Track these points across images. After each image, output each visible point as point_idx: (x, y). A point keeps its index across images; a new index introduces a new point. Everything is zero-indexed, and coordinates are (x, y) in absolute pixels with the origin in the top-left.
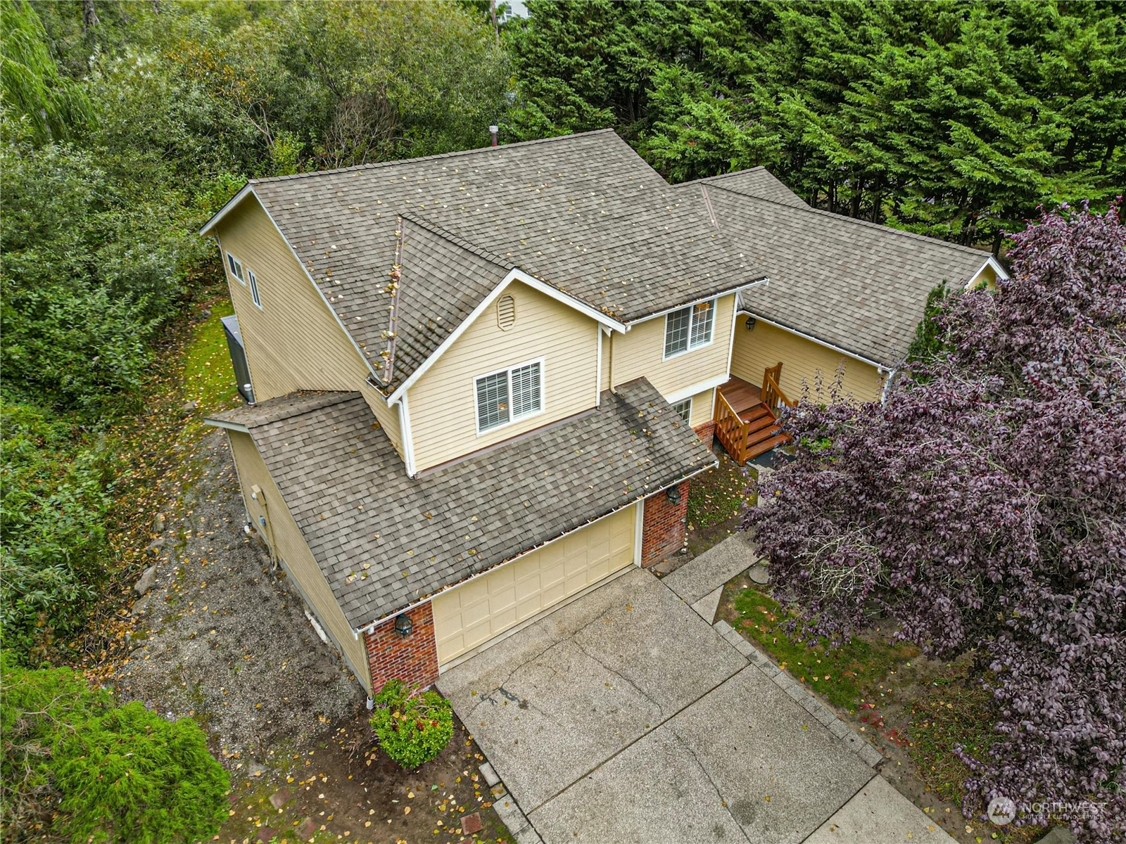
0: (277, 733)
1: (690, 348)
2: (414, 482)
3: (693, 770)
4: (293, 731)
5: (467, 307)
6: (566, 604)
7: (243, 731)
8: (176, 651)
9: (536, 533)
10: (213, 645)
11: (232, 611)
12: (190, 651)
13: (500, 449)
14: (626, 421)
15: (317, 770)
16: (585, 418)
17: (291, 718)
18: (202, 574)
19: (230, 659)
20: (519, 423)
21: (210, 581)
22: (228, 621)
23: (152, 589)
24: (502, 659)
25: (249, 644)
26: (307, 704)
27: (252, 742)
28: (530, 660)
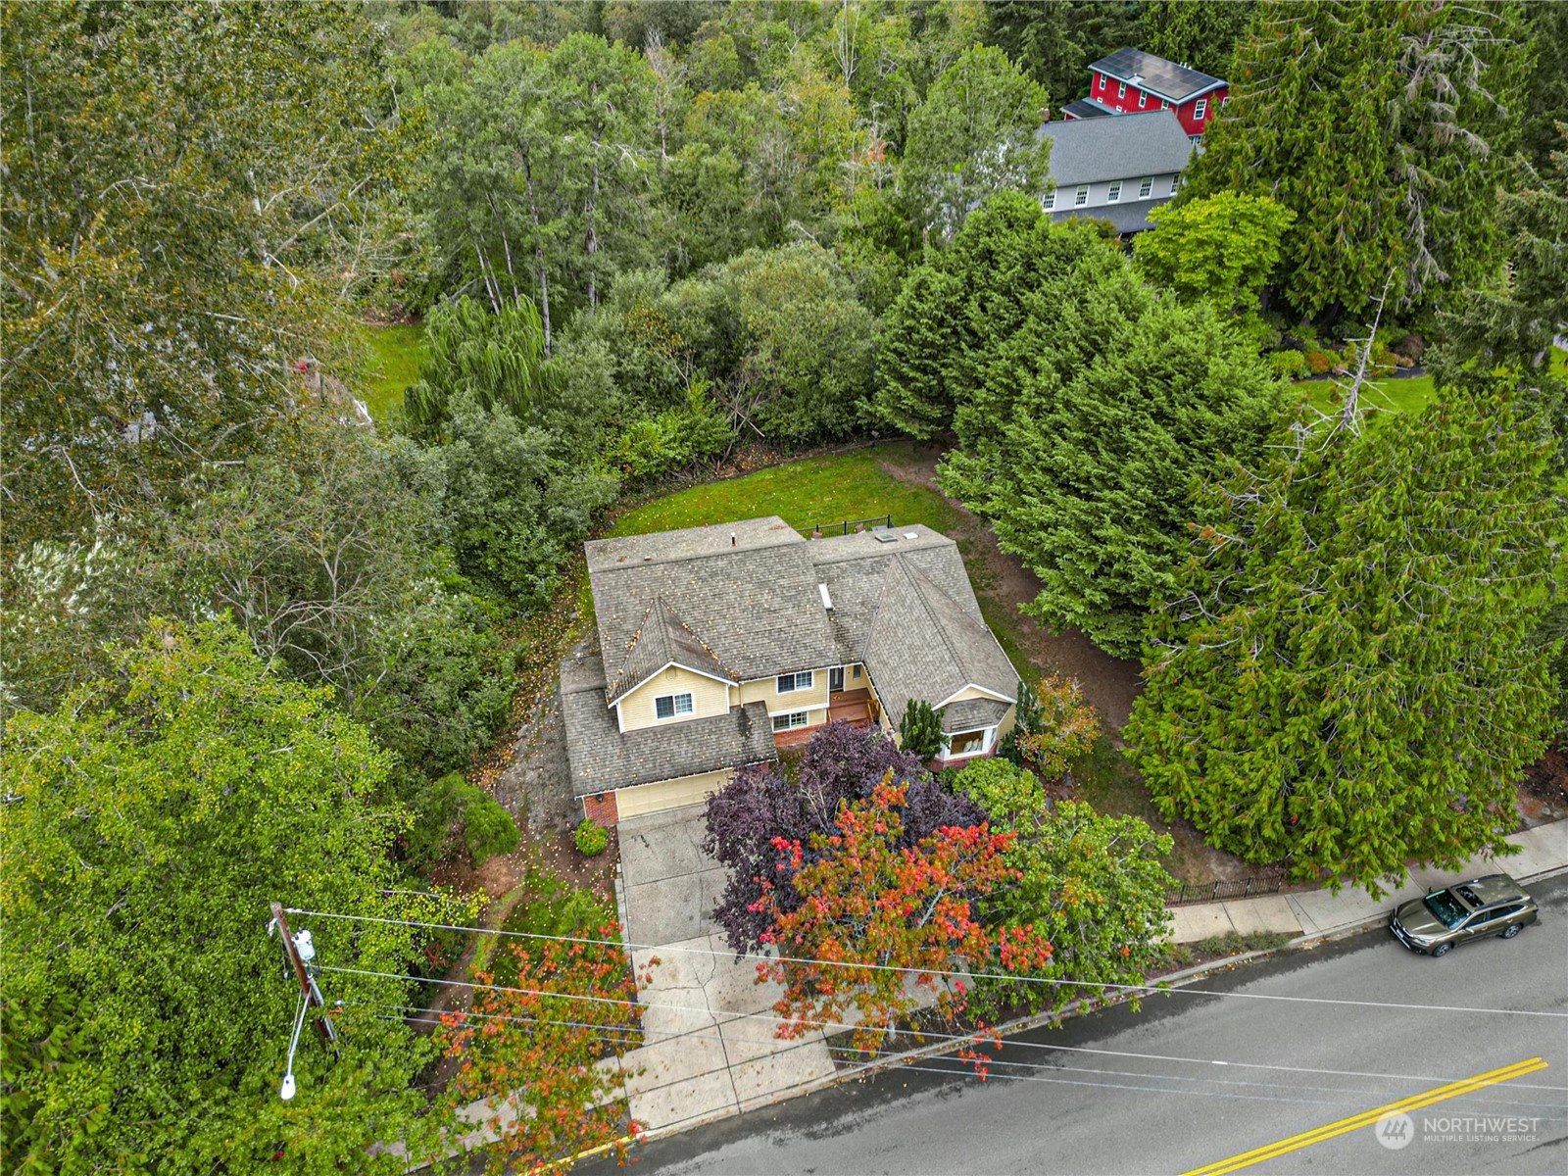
0: (550, 825)
1: (796, 690)
2: (623, 736)
3: (698, 894)
4: (556, 826)
5: (649, 672)
6: (692, 806)
7: (539, 819)
8: (525, 774)
9: (666, 773)
10: (539, 776)
11: (552, 762)
12: (531, 775)
13: (667, 728)
14: (740, 725)
15: (558, 844)
16: (720, 718)
17: (557, 820)
18: (546, 737)
19: (544, 785)
20: (680, 716)
21: (549, 742)
22: (550, 766)
23: (524, 737)
24: (649, 823)
25: (554, 780)
26: (565, 816)
27: (541, 825)
28: (660, 828)
